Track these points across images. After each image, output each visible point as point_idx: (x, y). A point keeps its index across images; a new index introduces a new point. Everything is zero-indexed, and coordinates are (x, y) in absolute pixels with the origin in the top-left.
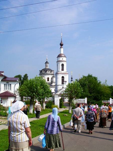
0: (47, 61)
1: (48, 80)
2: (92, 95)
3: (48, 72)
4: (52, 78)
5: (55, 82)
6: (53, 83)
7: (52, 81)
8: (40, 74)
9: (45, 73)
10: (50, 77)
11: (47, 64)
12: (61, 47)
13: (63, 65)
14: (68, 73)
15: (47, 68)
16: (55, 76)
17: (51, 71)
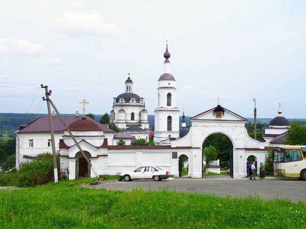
0: (129, 78)
1: (133, 118)
2: (223, 153)
3: (133, 102)
4: (140, 115)
5: (147, 122)
6: (142, 125)
7: (140, 121)
8: (114, 106)
9: (127, 104)
10: (136, 111)
11: (129, 84)
12: (166, 62)
13: (169, 95)
14: (178, 111)
15: (129, 92)
16: (146, 110)
17: (138, 99)
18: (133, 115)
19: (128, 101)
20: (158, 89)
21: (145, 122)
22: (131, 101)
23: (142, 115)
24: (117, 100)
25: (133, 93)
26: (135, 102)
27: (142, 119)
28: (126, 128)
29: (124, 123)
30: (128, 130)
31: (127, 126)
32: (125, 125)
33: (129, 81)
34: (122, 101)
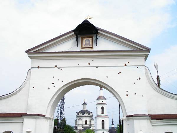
0: (85, 102)
1: (86, 123)
4: (90, 122)
5: (94, 125)
6: (91, 127)
7: (90, 125)
8: (77, 117)
9: (83, 116)
10: (88, 119)
11: (85, 105)
12: (100, 89)
13: (103, 108)
14: (108, 117)
15: (84, 109)
16: (93, 119)
17: (89, 113)
18: (86, 121)
19: (83, 114)
20: (96, 105)
21: (92, 125)
22: (85, 114)
23: (91, 122)
24: (78, 113)
25: (87, 110)
26: (87, 114)
27: (91, 124)
28: (82, 129)
29: (81, 126)
30: (83, 130)
31: (83, 128)
32: (82, 127)
33: (85, 104)
34: (81, 114)
